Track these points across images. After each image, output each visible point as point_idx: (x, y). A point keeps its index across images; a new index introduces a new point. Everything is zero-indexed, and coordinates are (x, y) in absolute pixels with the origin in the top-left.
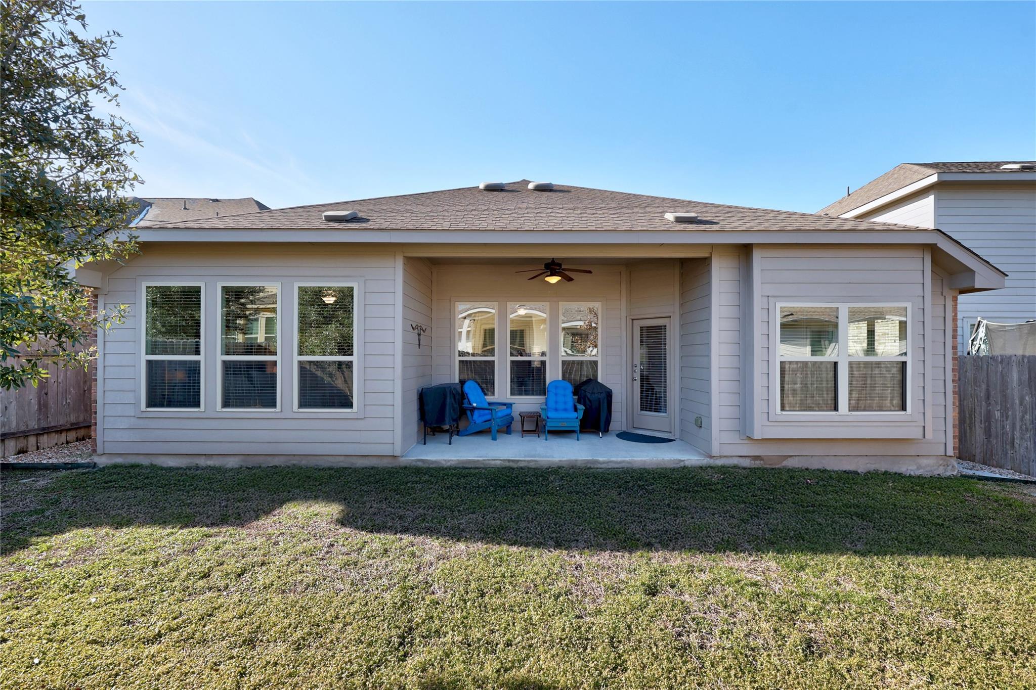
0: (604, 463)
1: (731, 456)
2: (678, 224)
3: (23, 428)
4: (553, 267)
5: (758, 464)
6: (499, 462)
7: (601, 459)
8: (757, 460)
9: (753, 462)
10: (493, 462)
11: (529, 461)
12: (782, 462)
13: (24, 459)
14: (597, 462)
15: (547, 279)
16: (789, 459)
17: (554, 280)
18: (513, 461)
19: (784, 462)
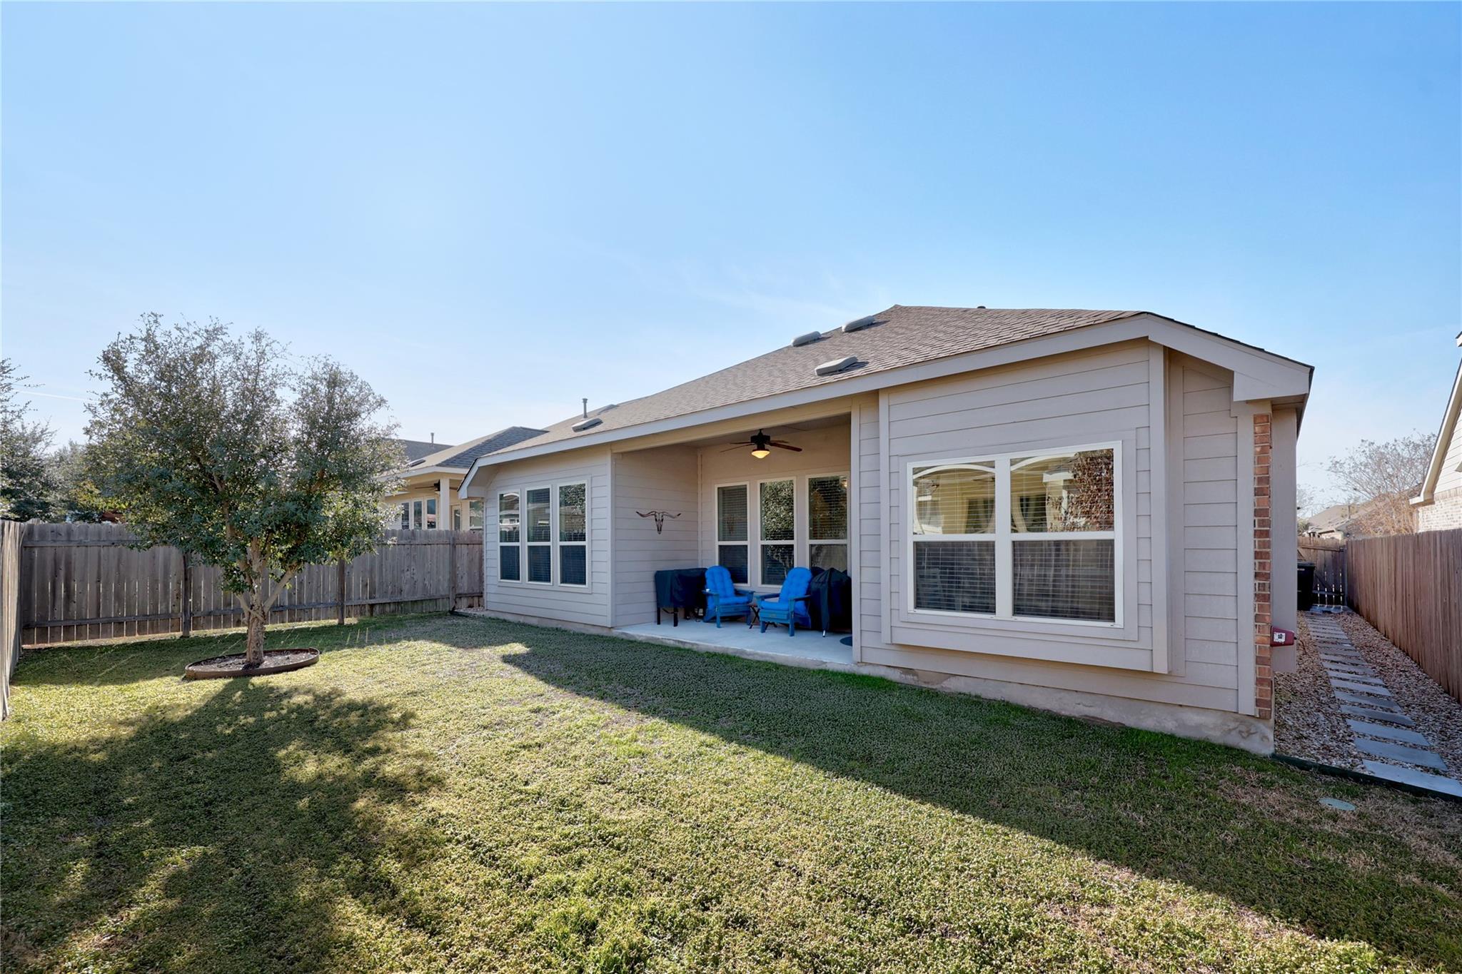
0: (750, 654)
1: (878, 665)
2: (821, 378)
3: (471, 591)
4: (760, 440)
5: (909, 679)
6: (672, 642)
7: (748, 650)
8: (909, 674)
9: (903, 676)
10: (668, 642)
11: (693, 644)
12: (942, 682)
13: (470, 611)
14: (743, 652)
15: (754, 453)
16: (953, 679)
17: (760, 454)
18: (682, 642)
19: (945, 682)
